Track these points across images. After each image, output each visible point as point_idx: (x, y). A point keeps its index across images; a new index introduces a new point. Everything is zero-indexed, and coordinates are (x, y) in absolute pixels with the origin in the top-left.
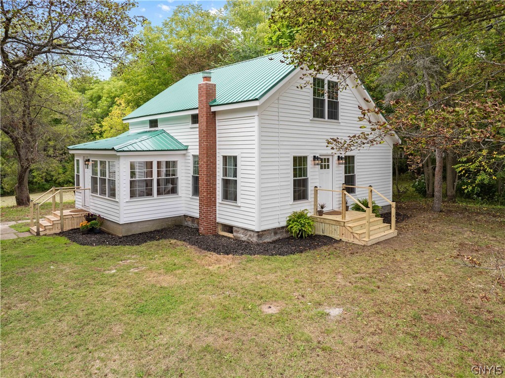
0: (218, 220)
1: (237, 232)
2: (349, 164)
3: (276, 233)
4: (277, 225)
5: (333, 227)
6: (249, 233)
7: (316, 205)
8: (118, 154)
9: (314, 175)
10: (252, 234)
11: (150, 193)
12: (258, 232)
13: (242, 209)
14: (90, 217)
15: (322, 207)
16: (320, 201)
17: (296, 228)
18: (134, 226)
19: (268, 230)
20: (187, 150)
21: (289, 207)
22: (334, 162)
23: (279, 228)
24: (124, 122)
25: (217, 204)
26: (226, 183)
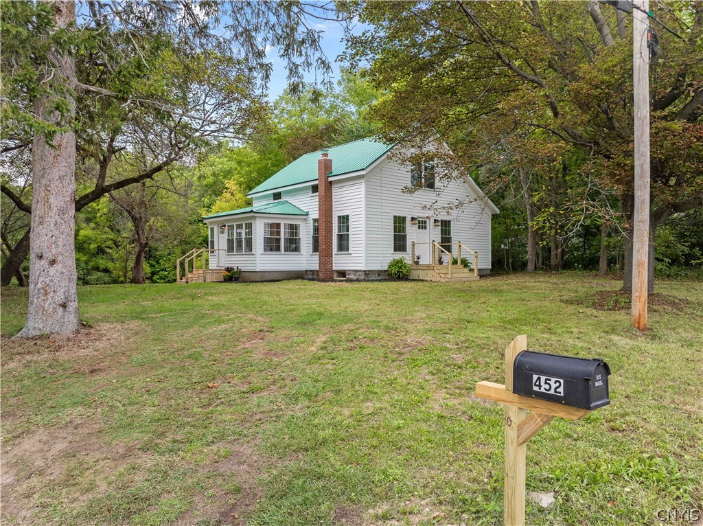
0: (334, 268)
1: (349, 274)
2: (446, 227)
3: (379, 275)
4: (379, 268)
5: (426, 271)
6: (358, 273)
7: (413, 257)
8: (256, 215)
9: (412, 232)
10: (360, 273)
11: (278, 249)
12: (365, 271)
13: (353, 255)
14: (229, 270)
15: (418, 258)
16: (417, 253)
17: (394, 270)
18: (266, 274)
19: (373, 271)
20: (307, 215)
21: (391, 255)
22: (430, 224)
23: (382, 271)
24: (248, 197)
25: (334, 256)
26: (341, 238)
